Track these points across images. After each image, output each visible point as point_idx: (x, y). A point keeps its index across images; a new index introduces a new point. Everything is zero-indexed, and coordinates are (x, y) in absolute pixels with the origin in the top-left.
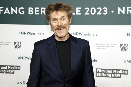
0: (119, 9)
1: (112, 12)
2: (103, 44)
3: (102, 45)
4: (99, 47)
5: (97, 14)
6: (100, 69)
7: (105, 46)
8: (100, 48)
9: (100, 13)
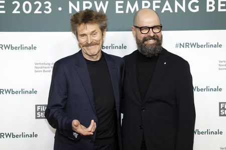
0: (71, 4)
1: (60, 9)
2: (47, 64)
3: (45, 66)
4: (40, 69)
5: (35, 12)
6: (43, 105)
7: (50, 66)
8: (41, 71)
9: (39, 11)
